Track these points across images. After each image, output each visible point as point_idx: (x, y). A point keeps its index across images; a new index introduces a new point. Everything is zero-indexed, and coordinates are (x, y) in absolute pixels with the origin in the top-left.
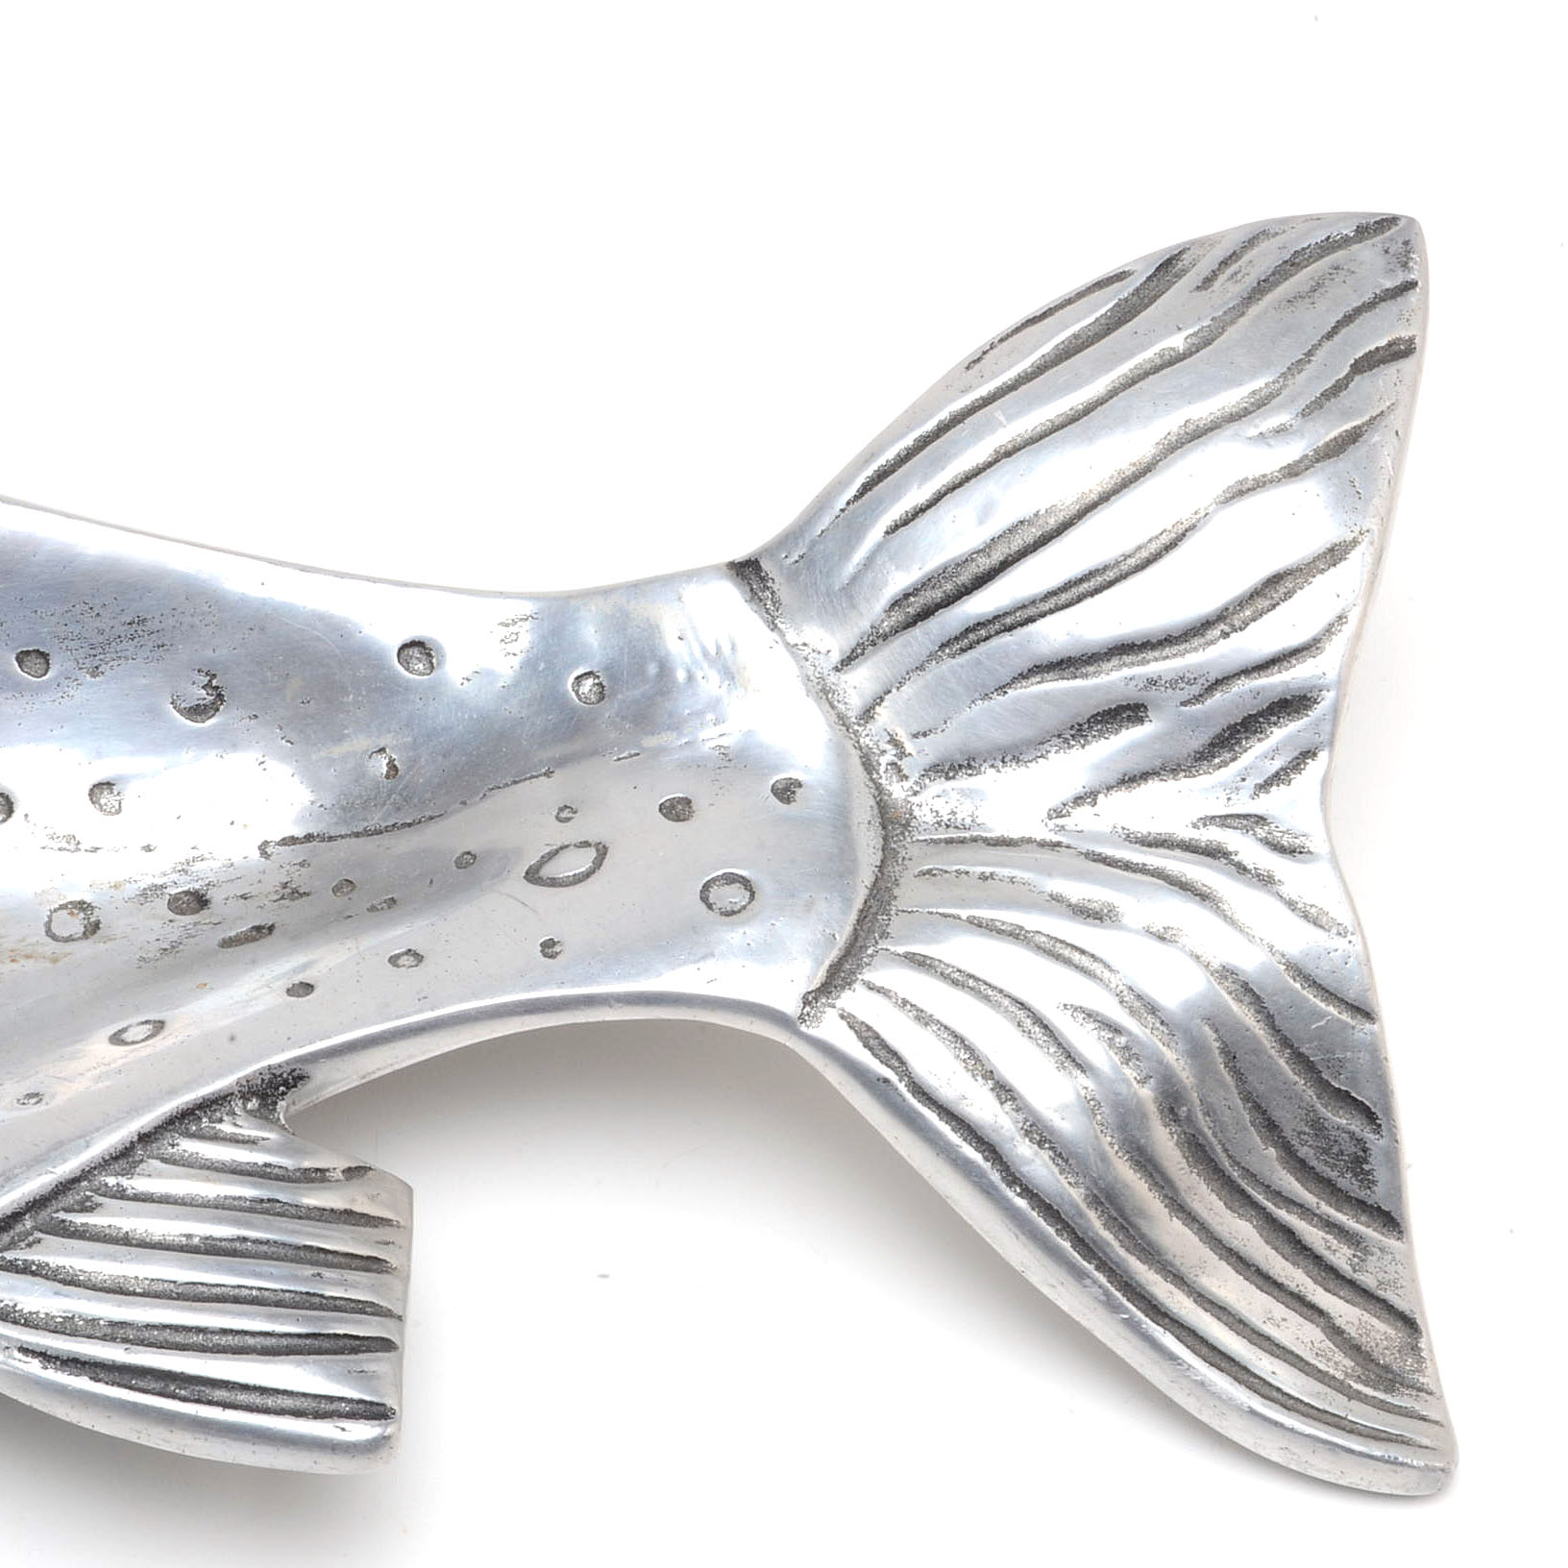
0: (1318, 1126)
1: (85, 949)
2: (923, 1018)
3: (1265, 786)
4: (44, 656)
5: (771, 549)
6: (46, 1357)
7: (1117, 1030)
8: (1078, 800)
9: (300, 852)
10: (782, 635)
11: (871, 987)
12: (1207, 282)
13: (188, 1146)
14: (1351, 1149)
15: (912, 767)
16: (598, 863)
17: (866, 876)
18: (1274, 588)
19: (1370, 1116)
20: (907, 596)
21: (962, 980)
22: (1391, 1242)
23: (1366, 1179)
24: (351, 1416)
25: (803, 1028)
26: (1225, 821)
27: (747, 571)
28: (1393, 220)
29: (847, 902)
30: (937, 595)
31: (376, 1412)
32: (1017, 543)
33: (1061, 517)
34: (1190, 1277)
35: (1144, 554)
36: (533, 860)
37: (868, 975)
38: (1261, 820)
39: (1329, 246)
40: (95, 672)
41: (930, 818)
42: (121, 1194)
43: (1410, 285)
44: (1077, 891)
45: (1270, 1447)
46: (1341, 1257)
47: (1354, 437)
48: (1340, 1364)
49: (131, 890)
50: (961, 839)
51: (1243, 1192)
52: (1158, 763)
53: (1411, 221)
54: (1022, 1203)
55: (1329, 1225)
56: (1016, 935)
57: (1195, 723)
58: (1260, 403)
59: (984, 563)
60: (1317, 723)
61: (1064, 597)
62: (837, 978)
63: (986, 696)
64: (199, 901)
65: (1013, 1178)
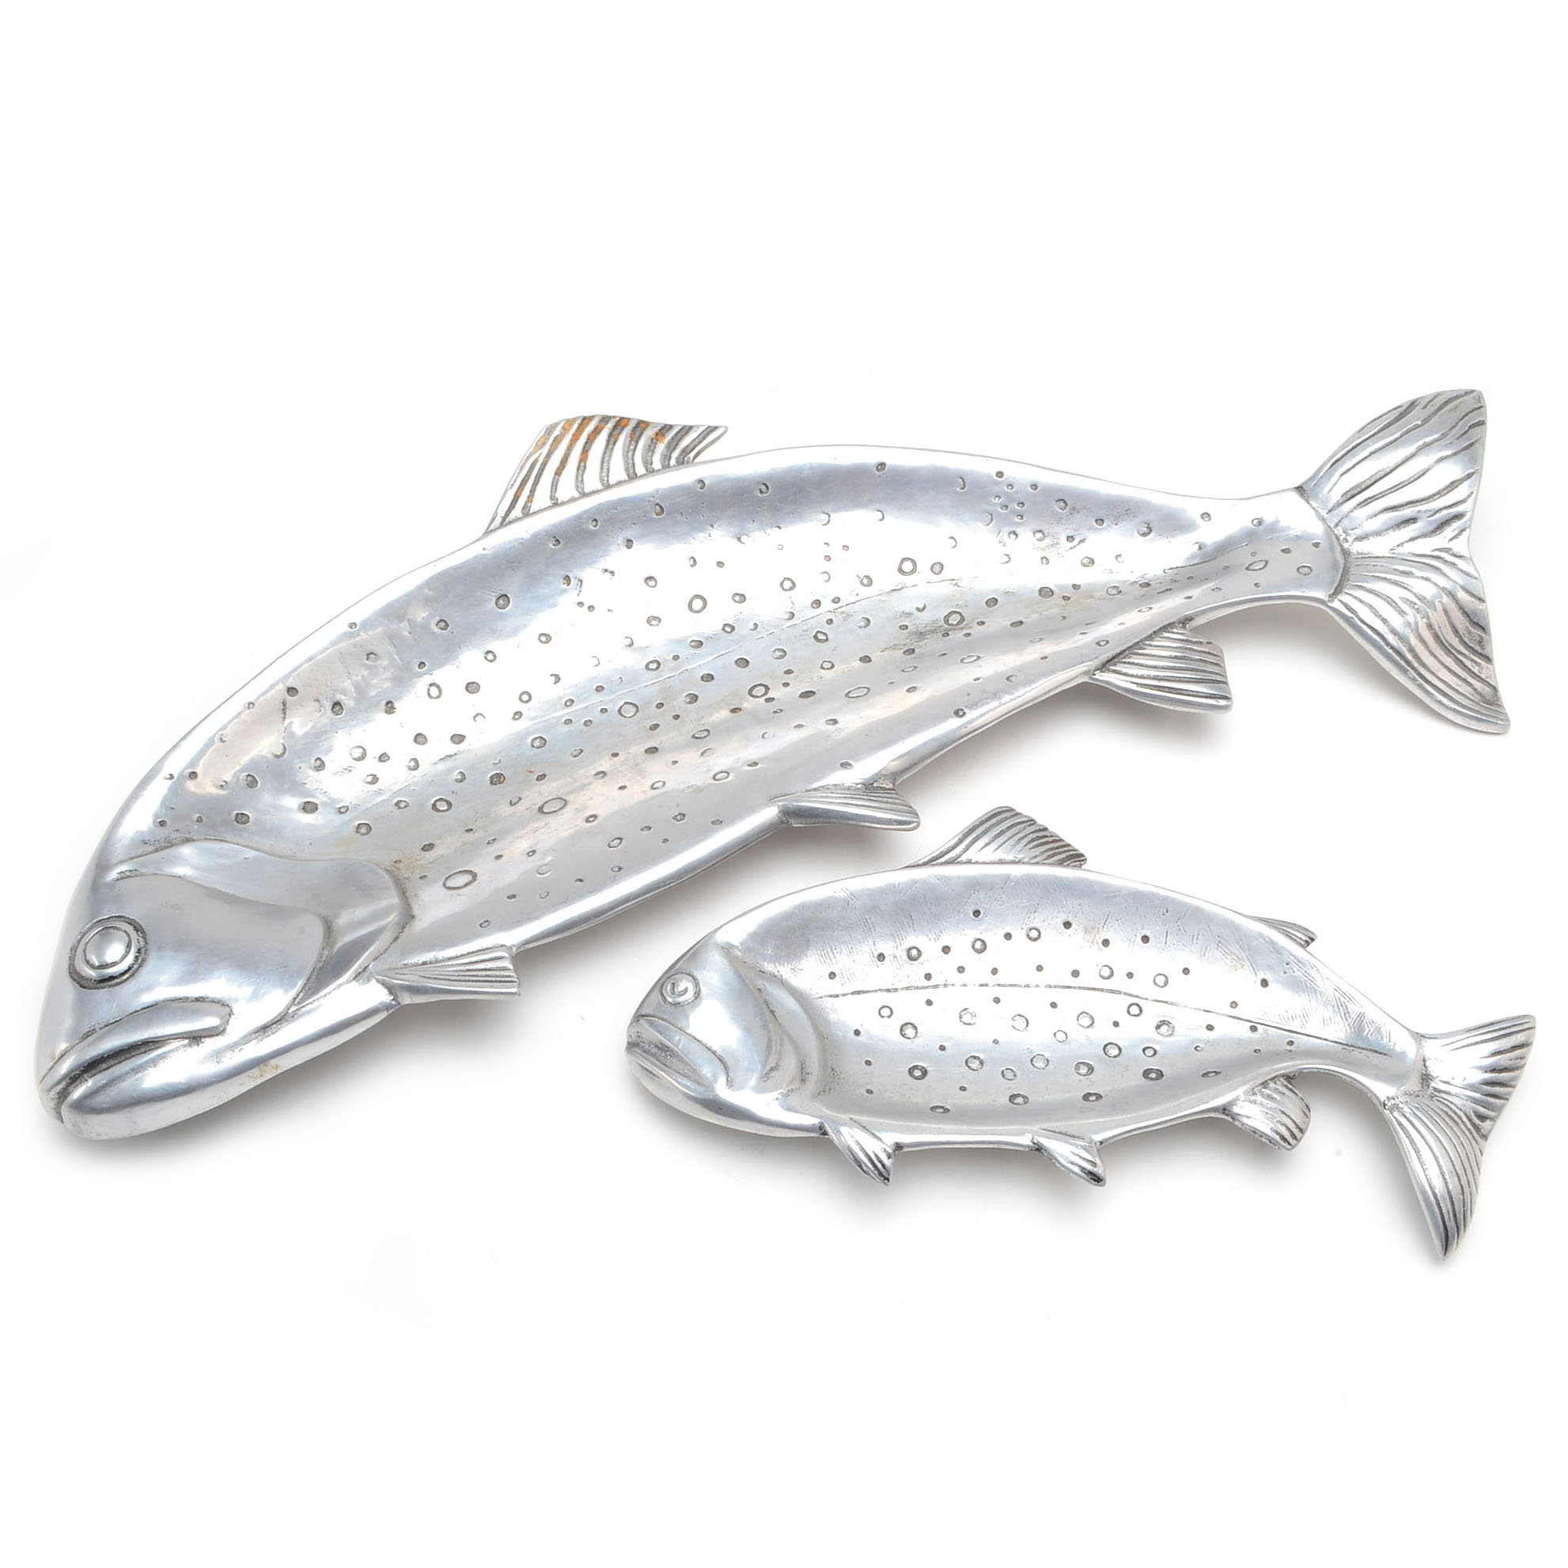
0: (1470, 633)
1: (1119, 596)
2: (1361, 601)
3: (1451, 540)
4: (1102, 520)
5: (1306, 482)
6: (1137, 684)
7: (1415, 604)
8: (1398, 546)
9: (1174, 571)
10: (1311, 505)
11: (1340, 601)
12: (1425, 407)
13: (1166, 635)
14: (1478, 639)
15: (1350, 539)
16: (1266, 565)
17: (1342, 566)
18: (1453, 485)
19: (1483, 629)
20: (1347, 492)
21: (1371, 591)
22: (1489, 666)
23: (1483, 648)
24: (1220, 698)
25: (1329, 604)
26: (1440, 550)
27: (1300, 489)
28: (1473, 391)
29: (1337, 572)
30: (1356, 492)
31: (1227, 698)
32: (1378, 477)
33: (1391, 469)
34: (1436, 672)
35: (1416, 477)
36: (1247, 565)
37: (1339, 597)
38: (1450, 549)
39: (1457, 397)
40: (1116, 524)
41: (1356, 552)
42: (1150, 645)
43: (1482, 407)
44: (1401, 568)
45: (1459, 720)
46: (1476, 670)
47: (1472, 444)
48: (1477, 698)
49: (1128, 583)
50: (1365, 557)
51: (1448, 650)
52: (1420, 534)
53: (1480, 392)
54: (1390, 651)
55: (1472, 660)
56: (1385, 579)
57: (1430, 523)
58: (1444, 436)
59: (1369, 482)
60: (1466, 522)
61: (1393, 490)
62: (1337, 591)
63: (1371, 518)
64: (1148, 585)
65: (1388, 644)
